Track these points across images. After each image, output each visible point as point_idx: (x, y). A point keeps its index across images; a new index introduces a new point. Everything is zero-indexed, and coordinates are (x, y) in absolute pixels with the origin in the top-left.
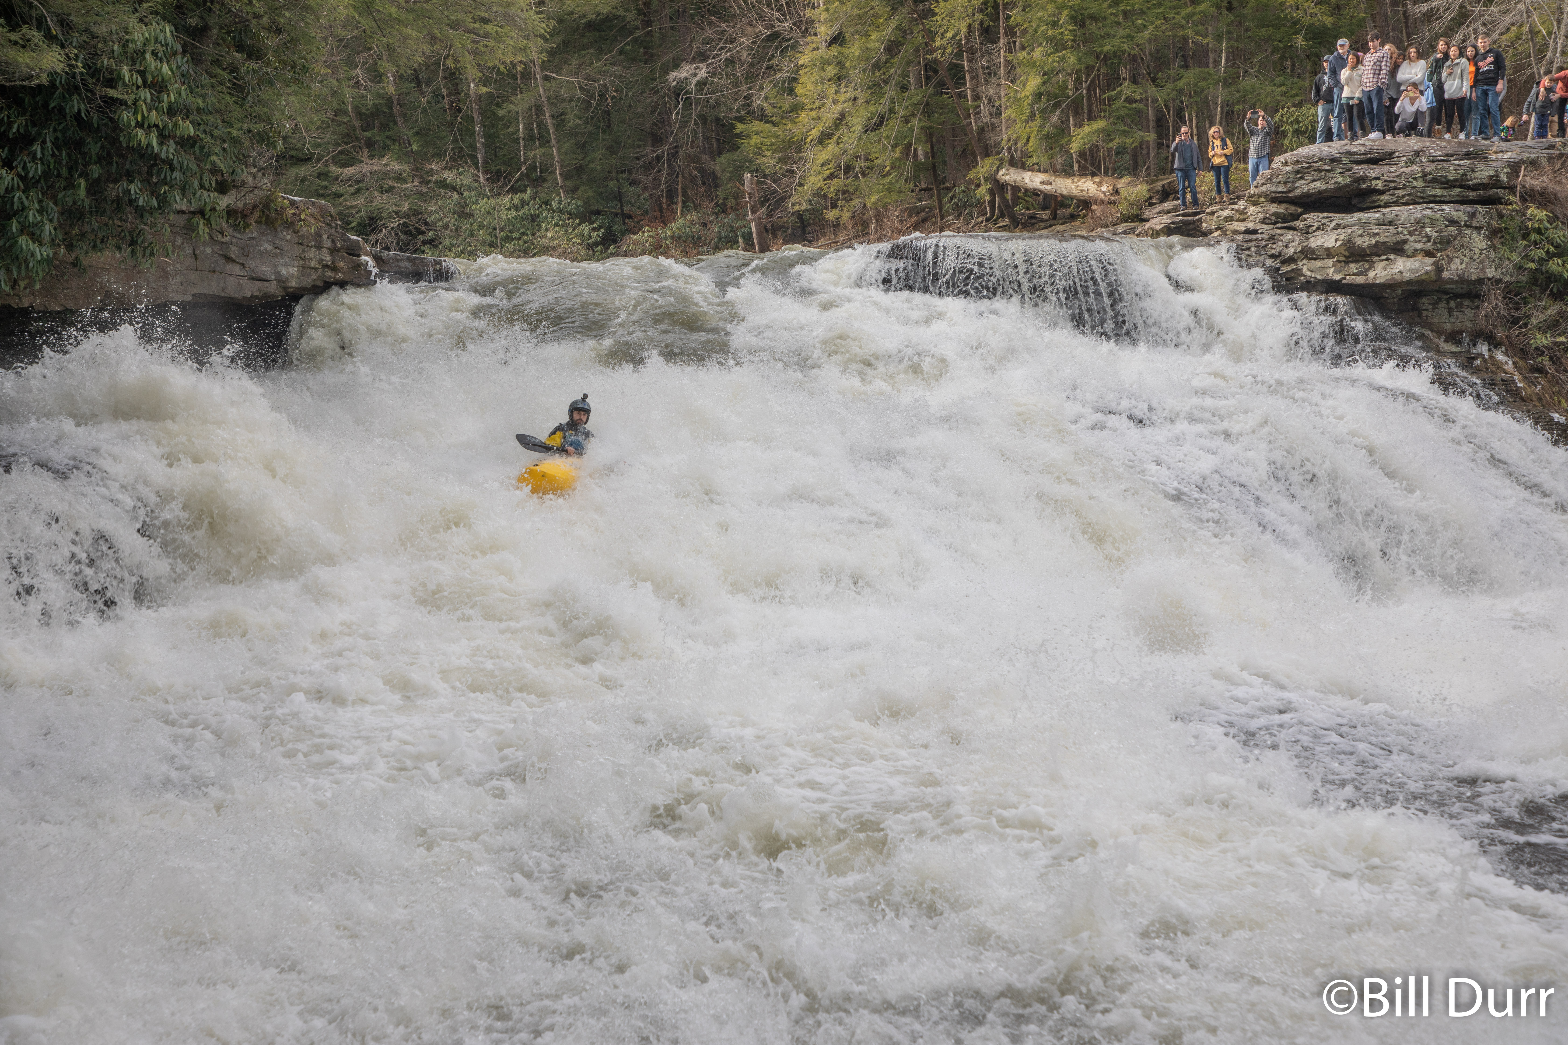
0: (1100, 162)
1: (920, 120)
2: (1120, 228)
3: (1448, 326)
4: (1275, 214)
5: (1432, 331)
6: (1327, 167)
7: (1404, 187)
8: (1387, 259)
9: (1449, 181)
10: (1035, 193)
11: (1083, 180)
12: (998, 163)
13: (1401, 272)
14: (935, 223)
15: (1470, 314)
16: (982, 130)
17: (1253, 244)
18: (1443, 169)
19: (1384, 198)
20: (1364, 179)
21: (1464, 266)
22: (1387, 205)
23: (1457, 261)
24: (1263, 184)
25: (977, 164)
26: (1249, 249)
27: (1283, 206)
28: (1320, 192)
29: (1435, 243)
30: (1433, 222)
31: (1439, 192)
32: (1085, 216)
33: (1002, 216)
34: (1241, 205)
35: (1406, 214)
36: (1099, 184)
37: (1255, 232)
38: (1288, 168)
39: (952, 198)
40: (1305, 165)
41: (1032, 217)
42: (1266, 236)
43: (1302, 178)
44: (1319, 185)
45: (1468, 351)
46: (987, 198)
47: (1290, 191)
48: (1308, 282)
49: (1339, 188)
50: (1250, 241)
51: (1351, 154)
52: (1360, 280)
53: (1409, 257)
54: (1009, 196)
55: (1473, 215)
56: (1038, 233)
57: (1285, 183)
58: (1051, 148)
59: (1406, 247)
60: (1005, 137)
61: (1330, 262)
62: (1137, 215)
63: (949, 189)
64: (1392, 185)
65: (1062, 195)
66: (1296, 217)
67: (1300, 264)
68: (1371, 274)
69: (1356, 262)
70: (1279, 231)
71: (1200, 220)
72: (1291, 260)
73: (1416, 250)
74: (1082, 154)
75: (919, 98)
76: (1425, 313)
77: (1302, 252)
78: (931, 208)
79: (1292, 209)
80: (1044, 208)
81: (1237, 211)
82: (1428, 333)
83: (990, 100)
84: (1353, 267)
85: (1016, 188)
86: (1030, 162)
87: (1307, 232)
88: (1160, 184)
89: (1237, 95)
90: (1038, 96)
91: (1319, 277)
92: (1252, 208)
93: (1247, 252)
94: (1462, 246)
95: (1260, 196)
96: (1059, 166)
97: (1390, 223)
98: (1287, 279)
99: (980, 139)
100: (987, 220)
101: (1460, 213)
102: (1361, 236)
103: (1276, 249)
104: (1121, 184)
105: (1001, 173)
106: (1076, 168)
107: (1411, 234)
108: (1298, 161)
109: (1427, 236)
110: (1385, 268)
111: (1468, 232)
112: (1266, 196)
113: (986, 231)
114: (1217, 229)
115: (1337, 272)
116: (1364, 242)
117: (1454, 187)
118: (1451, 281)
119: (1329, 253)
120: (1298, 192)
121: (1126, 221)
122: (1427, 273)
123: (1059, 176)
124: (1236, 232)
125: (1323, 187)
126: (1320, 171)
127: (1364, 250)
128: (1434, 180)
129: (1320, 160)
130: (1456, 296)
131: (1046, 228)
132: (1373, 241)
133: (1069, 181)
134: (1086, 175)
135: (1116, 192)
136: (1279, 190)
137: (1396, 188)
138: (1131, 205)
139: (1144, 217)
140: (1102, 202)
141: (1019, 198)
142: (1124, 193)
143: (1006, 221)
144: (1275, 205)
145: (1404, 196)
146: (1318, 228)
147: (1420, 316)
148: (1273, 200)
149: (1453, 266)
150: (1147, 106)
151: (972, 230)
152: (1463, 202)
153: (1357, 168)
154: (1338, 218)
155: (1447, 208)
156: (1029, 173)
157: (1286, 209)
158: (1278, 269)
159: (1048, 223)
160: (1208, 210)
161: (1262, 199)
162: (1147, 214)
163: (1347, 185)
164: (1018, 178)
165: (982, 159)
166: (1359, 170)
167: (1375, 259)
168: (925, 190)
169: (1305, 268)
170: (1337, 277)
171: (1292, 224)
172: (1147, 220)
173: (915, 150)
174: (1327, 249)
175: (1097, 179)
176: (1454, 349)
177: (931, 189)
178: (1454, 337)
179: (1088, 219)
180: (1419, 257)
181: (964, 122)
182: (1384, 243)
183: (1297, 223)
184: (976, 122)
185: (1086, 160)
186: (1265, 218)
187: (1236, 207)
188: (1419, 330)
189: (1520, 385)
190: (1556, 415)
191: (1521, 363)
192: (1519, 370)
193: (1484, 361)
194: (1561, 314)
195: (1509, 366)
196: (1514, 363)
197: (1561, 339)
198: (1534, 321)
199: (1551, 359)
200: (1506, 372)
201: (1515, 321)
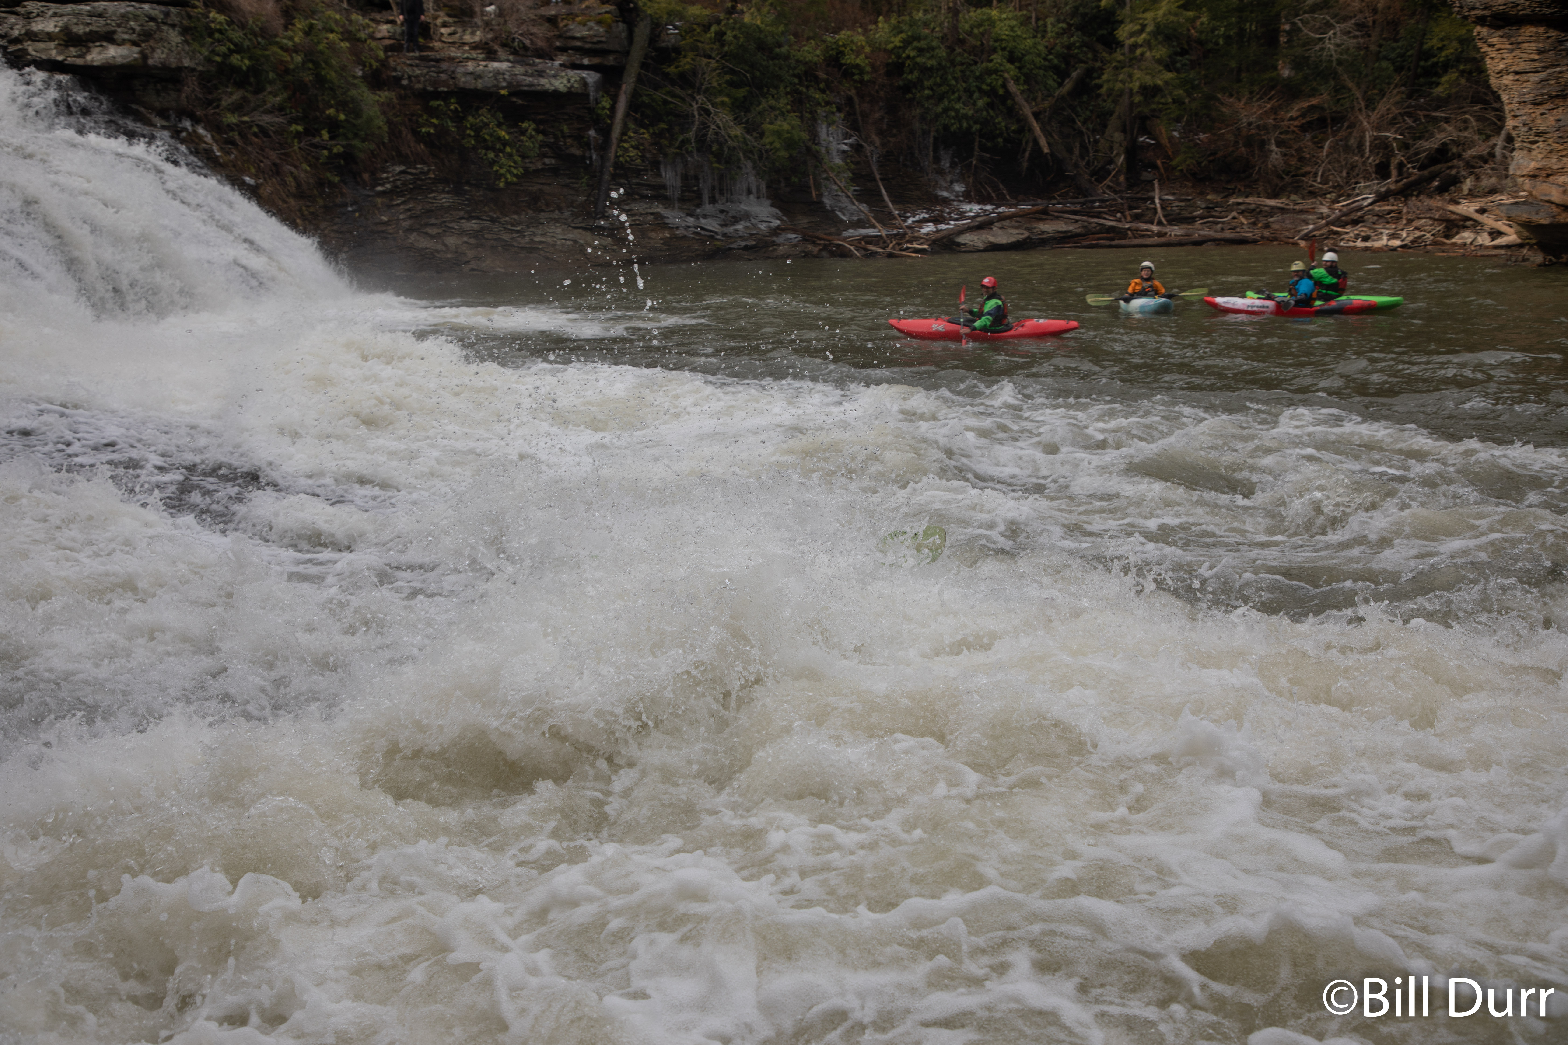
3: (157, 104)
5: (145, 108)
8: (101, 46)
13: (113, 57)
15: (174, 95)
21: (164, 55)
23: (159, 51)
29: (139, 35)
30: (136, 17)
35: (113, 8)
45: (175, 126)
48: (34, 60)
52: (80, 62)
53: (119, 45)
55: (167, 14)
59: (116, 37)
61: (52, 45)
67: (26, 44)
68: (89, 57)
69: (74, 46)
72: (18, 40)
73: (124, 40)
76: (138, 93)
77: (26, 34)
82: (142, 109)
84: (73, 51)
87: (28, 17)
91: (43, 56)
94: (161, 39)
97: (100, 15)
98: (15, 56)
101: (157, 12)
102: (76, 24)
107: (118, 25)
109: (132, 28)
110: (100, 53)
111: (165, 28)
115: (59, 53)
116: (80, 29)
118: (155, 67)
119: (50, 37)
122: (135, 59)
127: (80, 36)
130: (161, 80)
132: (87, 30)
146: (38, 15)
147: (133, 94)
149: (156, 55)
154: (54, 7)
155: (147, 6)
158: (7, 48)
167: (90, 45)
169: (30, 48)
170: (60, 58)
171: (14, 9)
174: (48, 33)
176: (165, 123)
178: (163, 113)
180: (128, 46)
182: (97, 32)
183: (19, 9)
188: (134, 106)
189: (218, 154)
190: (247, 179)
191: (217, 137)
192: (217, 142)
193: (189, 133)
194: (244, 98)
195: (208, 138)
196: (213, 137)
197: (246, 119)
198: (224, 103)
199: (240, 134)
200: (206, 143)
201: (209, 103)
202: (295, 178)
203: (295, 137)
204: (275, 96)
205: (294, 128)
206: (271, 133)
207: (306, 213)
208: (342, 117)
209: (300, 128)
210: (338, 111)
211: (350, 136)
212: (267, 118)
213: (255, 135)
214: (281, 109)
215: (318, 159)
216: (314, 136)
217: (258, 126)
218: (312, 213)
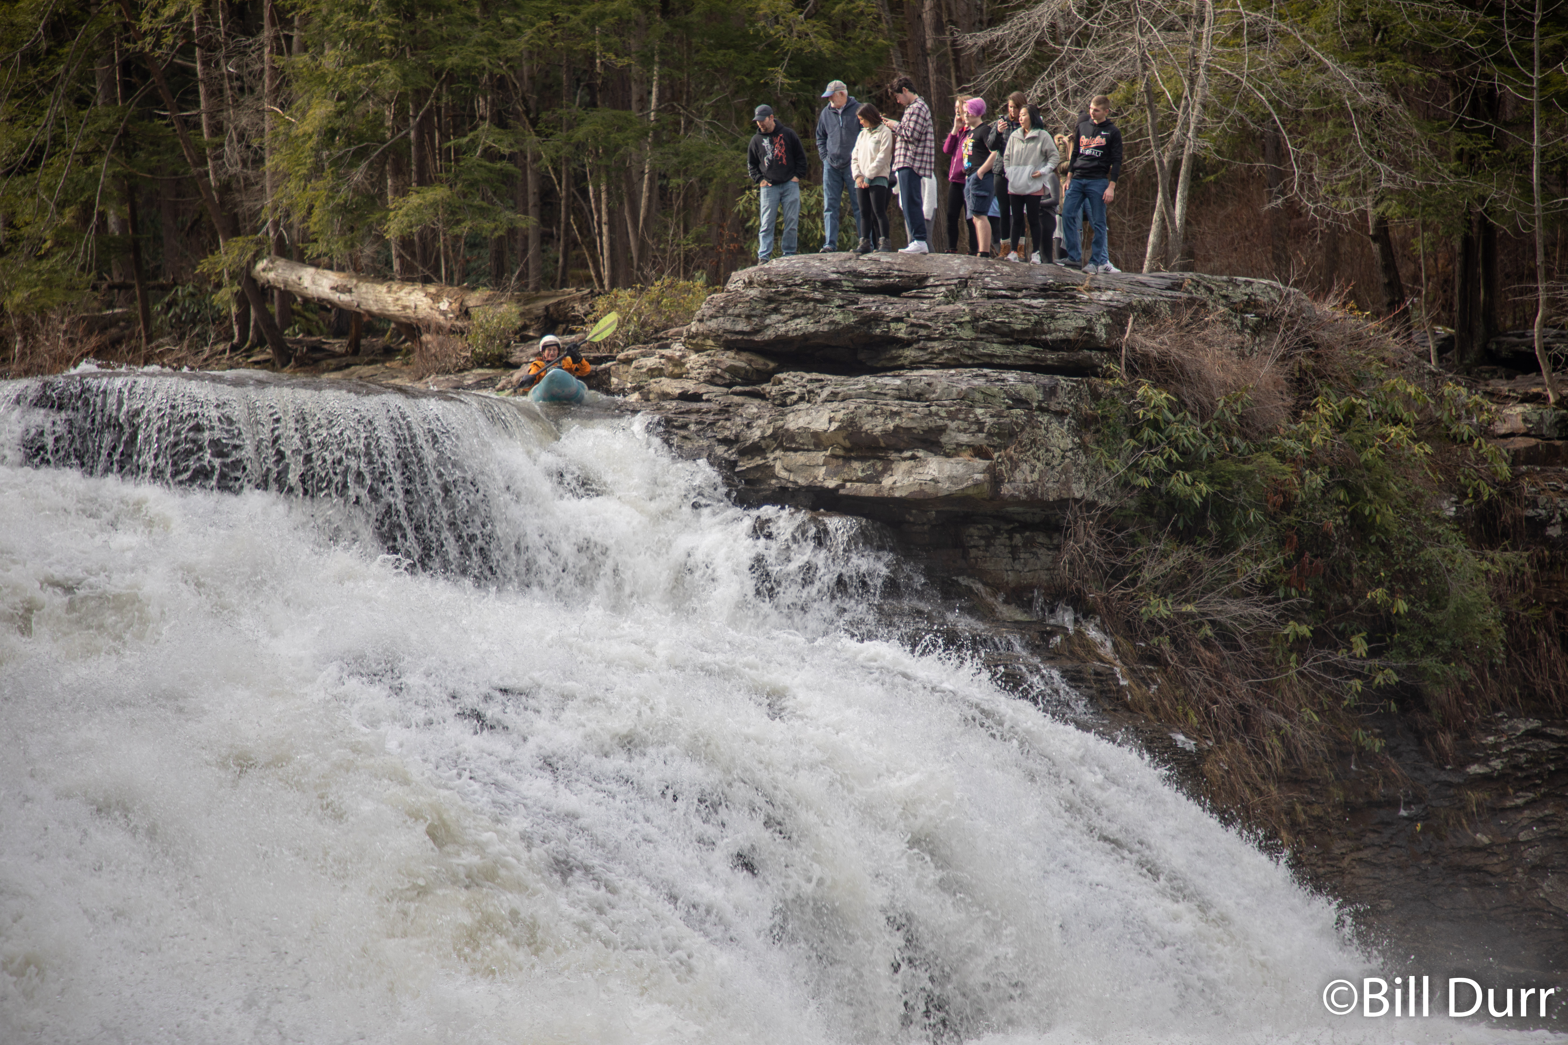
0: (438, 259)
1: (111, 161)
2: (470, 378)
3: (1011, 577)
4: (732, 370)
5: (985, 584)
6: (818, 295)
7: (942, 337)
8: (913, 458)
9: (1014, 331)
10: (322, 305)
11: (408, 289)
12: (254, 248)
13: (935, 481)
14: (136, 349)
15: (1045, 556)
16: (226, 188)
17: (693, 417)
18: (1005, 311)
19: (910, 353)
20: (877, 319)
21: (1036, 476)
22: (915, 365)
23: (1025, 467)
24: (712, 317)
25: (218, 247)
26: (684, 426)
27: (745, 356)
28: (806, 337)
29: (990, 434)
30: (988, 398)
31: (998, 349)
32: (409, 352)
33: (260, 343)
34: (676, 349)
35: (945, 382)
36: (436, 298)
37: (696, 397)
38: (753, 292)
39: (170, 305)
40: (782, 289)
41: (315, 348)
42: (714, 406)
43: (776, 310)
44: (803, 325)
45: (1042, 622)
46: (234, 309)
47: (756, 332)
48: (784, 489)
49: (837, 332)
50: (689, 412)
51: (857, 275)
52: (868, 490)
53: (948, 455)
54: (274, 309)
55: (1051, 392)
56: (325, 376)
57: (749, 317)
58: (352, 229)
59: (944, 439)
60: (269, 202)
61: (820, 457)
62: (500, 357)
63: (165, 289)
64: (923, 332)
65: (369, 313)
66: (766, 376)
67: (771, 456)
68: (887, 482)
69: (862, 459)
70: (737, 399)
71: (607, 371)
72: (756, 449)
73: (959, 445)
74: (406, 243)
75: (109, 121)
76: (973, 553)
77: (774, 436)
78: (130, 321)
79: (759, 362)
80: (338, 333)
81: (670, 359)
82: (978, 586)
83: (241, 136)
84: (858, 468)
85: (287, 295)
86: (312, 250)
87: (783, 403)
88: (541, 304)
89: (675, 160)
90: (330, 134)
91: (801, 481)
92: (694, 357)
93: (683, 433)
94: (1034, 442)
95: (706, 337)
96: (364, 262)
97: (919, 397)
98: (747, 482)
99: (222, 204)
100: (234, 348)
101: (1031, 387)
102: (871, 415)
103: (730, 429)
104: (473, 299)
105: (260, 266)
106: (396, 265)
107: (952, 416)
108: (769, 282)
109: (978, 422)
110: (909, 473)
111: (1044, 419)
112: (717, 338)
113: (231, 368)
114: (634, 389)
115: (830, 474)
116: (876, 426)
117: (1023, 342)
118: (1015, 500)
119: (818, 441)
120: (770, 334)
121: (481, 366)
122: (977, 484)
123: (365, 279)
124: (665, 396)
125: (811, 328)
126: (806, 300)
127: (875, 439)
128: (991, 329)
129: (806, 282)
130: (1024, 526)
131: (338, 369)
132: (891, 426)
133: (382, 289)
134: (413, 281)
135: (465, 313)
136: (739, 328)
137: (929, 339)
138: (490, 338)
139: (513, 360)
140: (439, 329)
141: (293, 312)
142: (478, 316)
143: (268, 353)
144: (731, 354)
145: (941, 353)
146: (802, 398)
147: (965, 556)
148: (728, 346)
149: (1018, 475)
150: (524, 168)
151: (205, 364)
152: (1037, 368)
153: (866, 300)
154: (833, 382)
155: (1011, 377)
156: (311, 270)
157: (749, 362)
158: (734, 464)
159: (344, 361)
160: (621, 356)
161: (710, 342)
162: (517, 355)
163: (849, 328)
164: (292, 277)
165: (226, 239)
166: (870, 303)
167: (893, 456)
168: (120, 287)
169: (778, 466)
170: (831, 484)
171: (758, 388)
172: (517, 366)
173: (102, 215)
174: (815, 434)
175: (432, 289)
176: (1020, 616)
177: (131, 287)
178: (1019, 595)
179: (415, 357)
180: (965, 457)
181: (194, 171)
182: (909, 430)
183: (767, 387)
184: (215, 173)
185: (413, 255)
186: (714, 375)
187: (667, 352)
188: (963, 581)
189: (1123, 683)
190: (1180, 738)
191: (1125, 646)
192: (1123, 657)
193: (1068, 638)
194: (1190, 566)
195: (1107, 650)
196: (1114, 645)
197: (1189, 608)
198: (1146, 575)
199: (1173, 641)
200: (1101, 660)
201: (1117, 574)
202: (1283, 739)
203: (1291, 650)
204: (1257, 560)
205: (1292, 628)
206: (1241, 640)
207: (1302, 818)
208: (1402, 606)
209: (1305, 630)
210: (1392, 593)
211: (1417, 647)
212: (1235, 607)
213: (1206, 643)
214: (1267, 588)
215: (1338, 699)
216: (1335, 647)
217: (1213, 623)
218: (1318, 819)
